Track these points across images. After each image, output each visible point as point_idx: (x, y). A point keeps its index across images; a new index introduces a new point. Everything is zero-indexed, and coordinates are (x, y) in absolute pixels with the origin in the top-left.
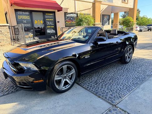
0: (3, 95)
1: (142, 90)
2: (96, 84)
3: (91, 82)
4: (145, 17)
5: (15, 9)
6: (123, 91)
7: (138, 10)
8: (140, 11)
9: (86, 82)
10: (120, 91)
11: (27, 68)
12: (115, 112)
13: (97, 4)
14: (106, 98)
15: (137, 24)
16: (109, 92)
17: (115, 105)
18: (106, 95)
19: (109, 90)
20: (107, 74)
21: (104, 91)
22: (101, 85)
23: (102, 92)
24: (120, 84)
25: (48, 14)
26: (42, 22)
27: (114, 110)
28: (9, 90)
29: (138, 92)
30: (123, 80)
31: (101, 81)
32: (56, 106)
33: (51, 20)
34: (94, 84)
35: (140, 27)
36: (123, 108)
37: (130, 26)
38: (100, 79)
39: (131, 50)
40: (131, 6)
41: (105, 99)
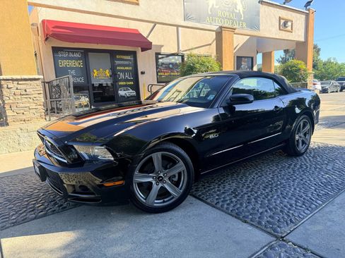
0: (35, 218)
1: (340, 208)
2: (235, 197)
3: (223, 193)
4: (332, 61)
5: (52, 47)
6: (297, 210)
7: (315, 47)
8: (319, 50)
9: (211, 192)
10: (290, 209)
11: (89, 156)
12: (283, 250)
13: (225, 34)
14: (260, 223)
15: (315, 77)
16: (266, 211)
17: (282, 237)
18: (259, 218)
19: (264, 208)
20: (256, 176)
21: (253, 209)
22: (246, 198)
23: (249, 212)
24: (290, 196)
25: (122, 57)
26: (108, 73)
27: (279, 246)
28: (46, 208)
29: (331, 212)
30: (295, 189)
31: (245, 190)
32: (151, 239)
33: (127, 68)
34: (231, 196)
35: (322, 84)
36: (299, 243)
37: (299, 80)
38: (243, 187)
39: (308, 127)
40: (299, 36)
41: (258, 226)
